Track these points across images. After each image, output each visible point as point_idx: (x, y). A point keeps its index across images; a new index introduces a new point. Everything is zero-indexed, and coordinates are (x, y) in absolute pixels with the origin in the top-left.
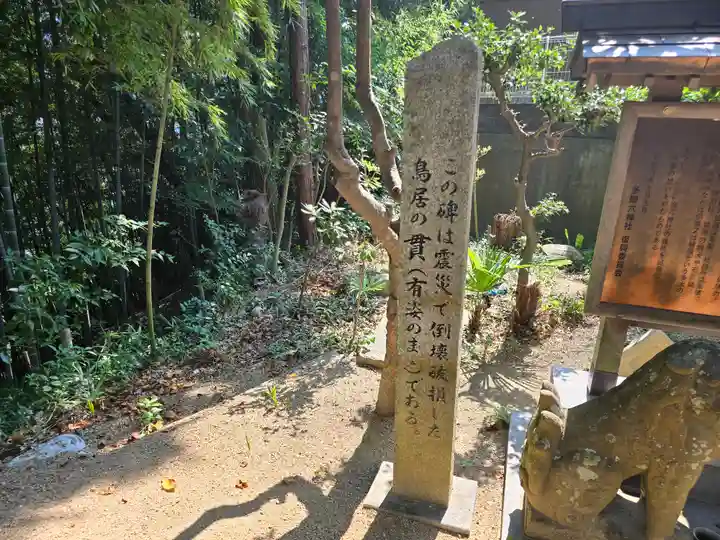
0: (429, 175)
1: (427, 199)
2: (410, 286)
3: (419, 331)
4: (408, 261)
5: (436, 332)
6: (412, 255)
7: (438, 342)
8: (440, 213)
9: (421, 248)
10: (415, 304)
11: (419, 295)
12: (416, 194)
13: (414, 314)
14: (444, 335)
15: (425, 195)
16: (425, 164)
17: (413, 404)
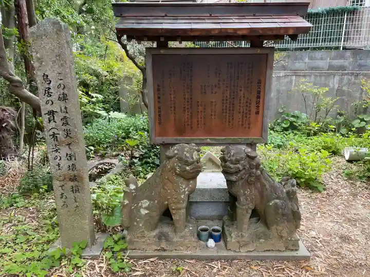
0: (50, 81)
1: (52, 93)
2: (51, 137)
3: (60, 159)
4: (48, 124)
5: (69, 158)
6: (50, 121)
7: (70, 163)
8: (59, 99)
9: (54, 117)
10: (56, 145)
11: (57, 140)
12: (46, 90)
13: (57, 151)
14: (73, 158)
15: (51, 91)
16: (47, 76)
17: (64, 197)
